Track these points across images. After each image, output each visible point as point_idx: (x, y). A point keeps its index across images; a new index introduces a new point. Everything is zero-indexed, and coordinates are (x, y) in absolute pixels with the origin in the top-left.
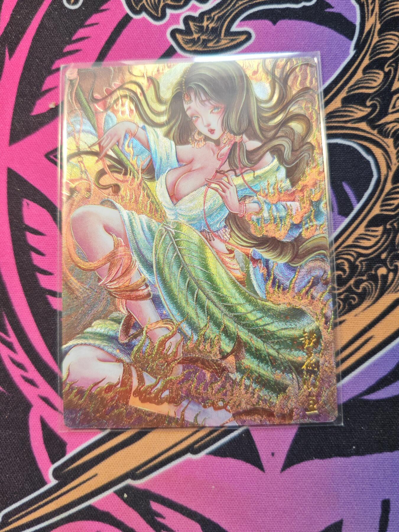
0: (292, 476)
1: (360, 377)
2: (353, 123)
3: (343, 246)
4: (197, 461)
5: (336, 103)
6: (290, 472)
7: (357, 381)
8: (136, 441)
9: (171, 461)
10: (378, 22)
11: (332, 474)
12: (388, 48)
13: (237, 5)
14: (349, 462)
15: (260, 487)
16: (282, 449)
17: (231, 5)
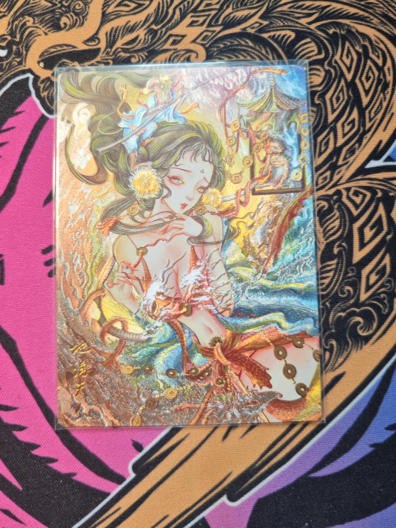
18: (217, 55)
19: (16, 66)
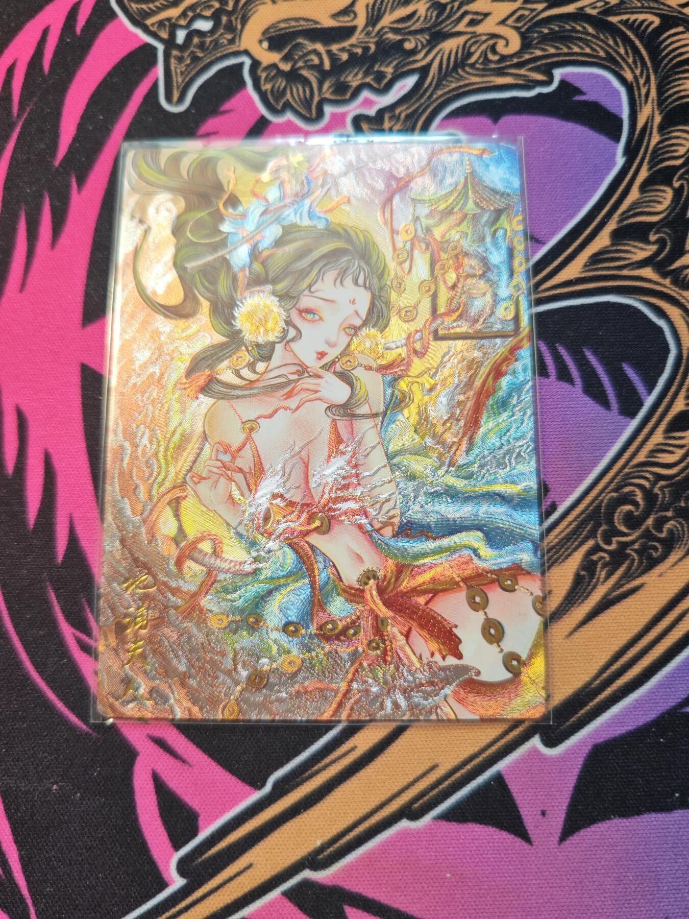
0: (578, 849)
1: (676, 675)
2: (630, 270)
3: (631, 464)
4: (418, 832)
5: (601, 239)
6: (574, 842)
7: (672, 682)
8: (315, 804)
9: (376, 835)
10: (657, 113)
11: (644, 843)
12: (676, 151)
13: (435, 96)
14: (670, 821)
15: (527, 870)
16: (557, 804)
17: (425, 97)
18: (538, 43)
19: (225, 45)
